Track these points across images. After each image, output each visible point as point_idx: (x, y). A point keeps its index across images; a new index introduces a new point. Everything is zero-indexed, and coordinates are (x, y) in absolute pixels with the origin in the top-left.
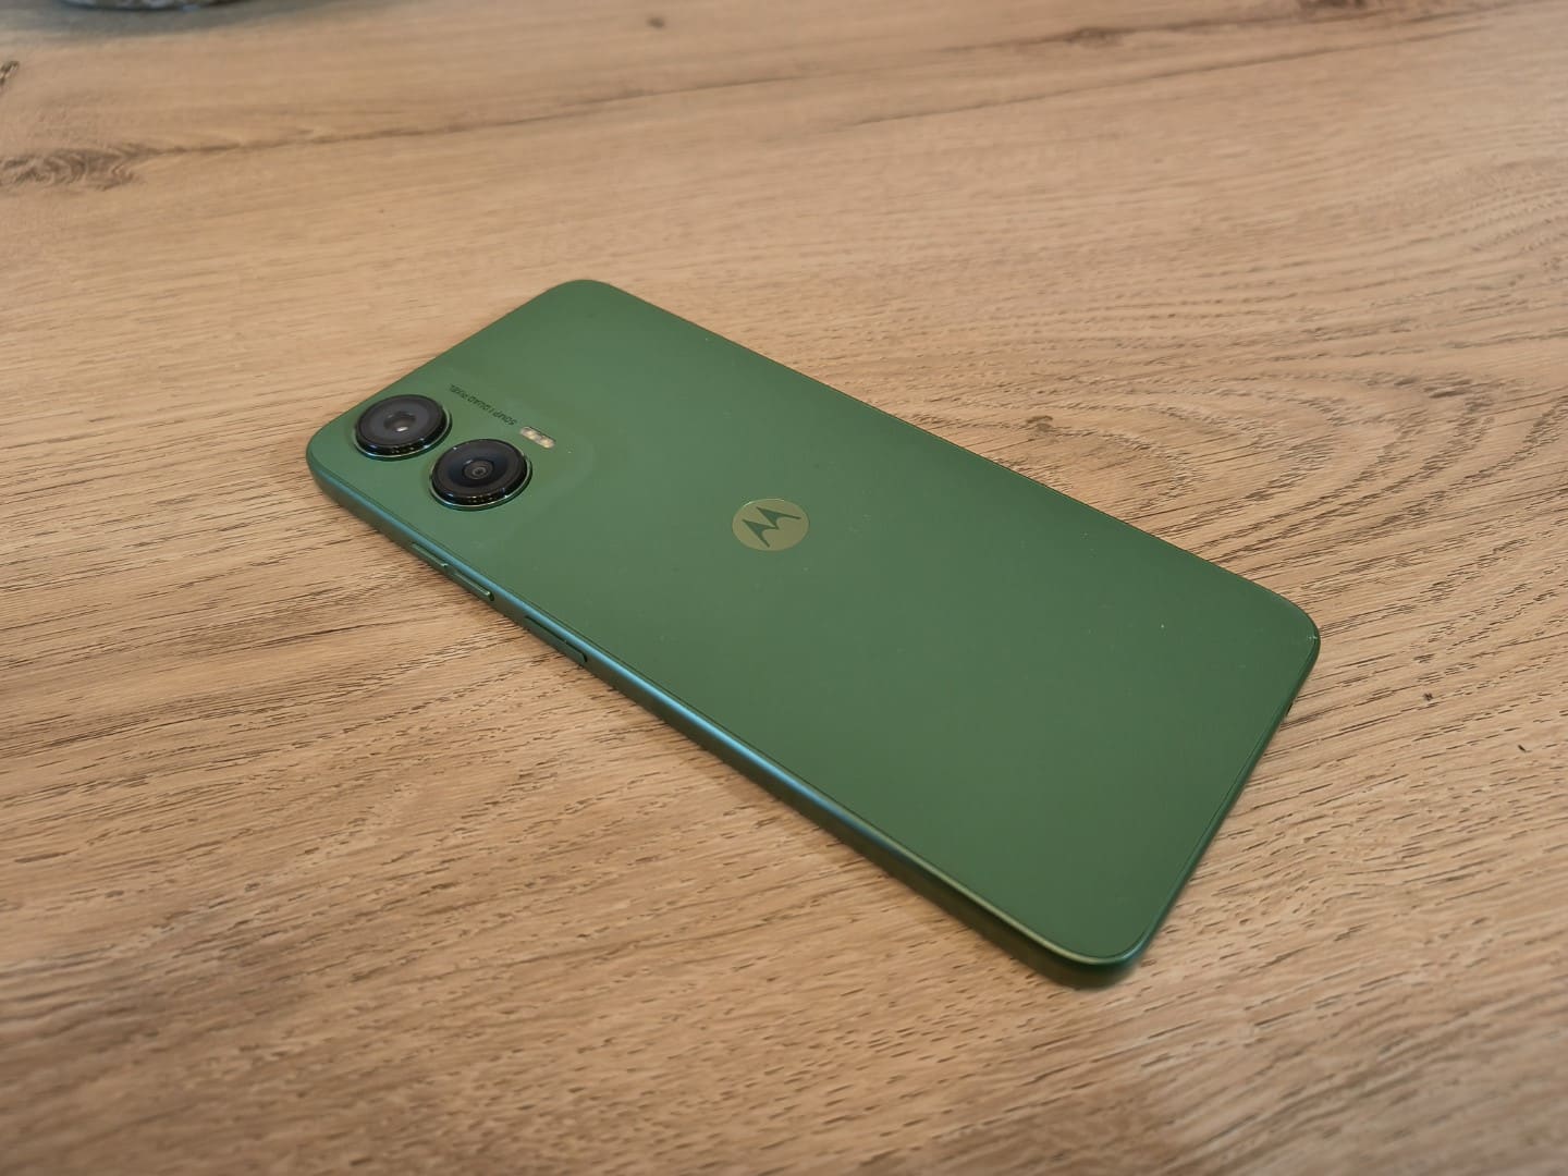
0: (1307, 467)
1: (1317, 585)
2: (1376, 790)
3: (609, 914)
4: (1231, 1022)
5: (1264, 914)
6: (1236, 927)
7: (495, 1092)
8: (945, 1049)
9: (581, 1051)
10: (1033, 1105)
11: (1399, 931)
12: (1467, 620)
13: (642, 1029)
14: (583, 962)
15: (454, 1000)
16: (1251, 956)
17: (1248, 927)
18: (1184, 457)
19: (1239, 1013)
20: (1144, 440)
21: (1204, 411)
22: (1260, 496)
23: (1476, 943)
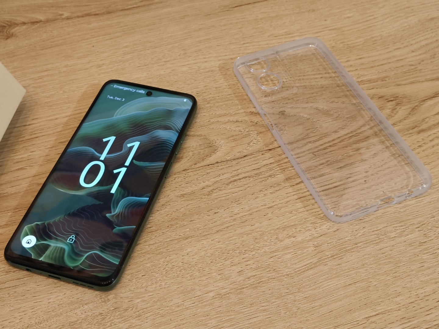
0: (349, 123)
1: (345, 155)
2: (348, 202)
3: (185, 231)
4: (310, 247)
6: (313, 230)
7: (167, 263)
8: (254, 253)
9: (183, 256)
10: (270, 262)
11: (347, 230)
12: (379, 163)
13: (194, 252)
14: (181, 240)
15: (156, 248)
16: (316, 235)
17: (316, 230)
18: (318, 122)
19: (312, 245)
20: (308, 117)
21: (325, 108)
22: (336, 132)
23: (362, 232)
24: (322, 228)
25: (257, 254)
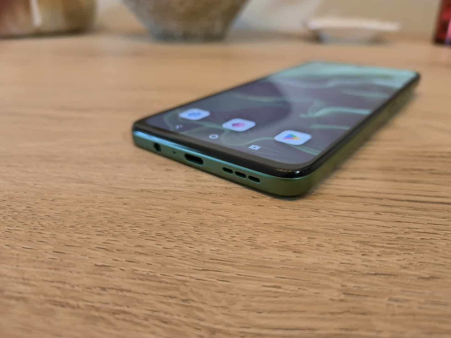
5: (378, 255)
6: (359, 255)
10: (191, 277)
16: (359, 268)
24: (383, 259)
25: (176, 250)
